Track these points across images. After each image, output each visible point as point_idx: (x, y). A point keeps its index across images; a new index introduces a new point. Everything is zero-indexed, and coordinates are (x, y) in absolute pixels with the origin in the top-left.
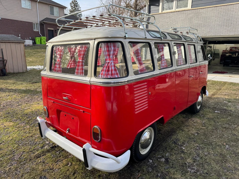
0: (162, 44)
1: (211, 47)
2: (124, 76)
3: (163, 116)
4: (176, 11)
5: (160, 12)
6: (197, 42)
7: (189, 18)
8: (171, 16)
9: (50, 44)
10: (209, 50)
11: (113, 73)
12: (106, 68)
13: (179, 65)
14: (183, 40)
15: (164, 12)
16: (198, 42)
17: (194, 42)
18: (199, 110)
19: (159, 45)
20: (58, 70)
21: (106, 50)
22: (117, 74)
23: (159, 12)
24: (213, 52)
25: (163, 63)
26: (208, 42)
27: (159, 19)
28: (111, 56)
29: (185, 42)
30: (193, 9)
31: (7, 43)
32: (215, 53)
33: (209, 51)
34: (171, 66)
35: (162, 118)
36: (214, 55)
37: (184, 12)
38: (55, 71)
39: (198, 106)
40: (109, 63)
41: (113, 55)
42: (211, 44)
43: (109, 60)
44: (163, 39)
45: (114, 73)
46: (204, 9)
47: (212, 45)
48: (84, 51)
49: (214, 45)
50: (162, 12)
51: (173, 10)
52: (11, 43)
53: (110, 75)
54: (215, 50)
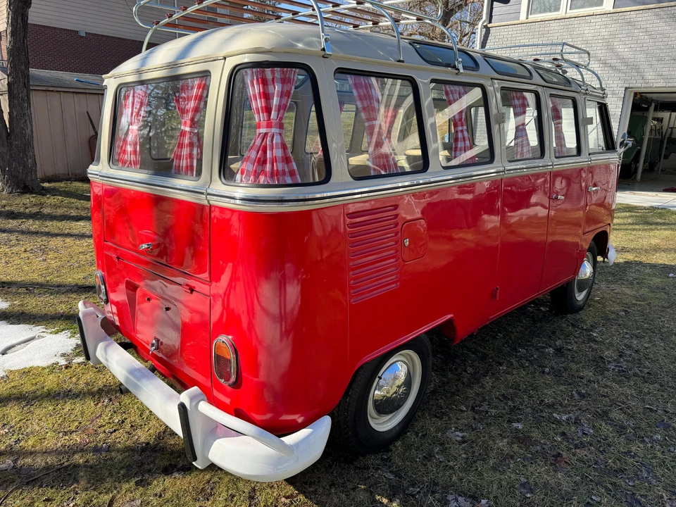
0: (461, 87)
1: (660, 120)
2: (317, 180)
3: (452, 315)
4: (568, 16)
5: (523, 17)
6: (584, 91)
7: (606, 37)
8: (554, 31)
9: (111, 82)
10: (654, 128)
11: (277, 170)
12: (258, 152)
13: (519, 157)
14: (537, 79)
15: (532, 17)
16: (587, 90)
17: (573, 89)
18: (581, 303)
19: (448, 89)
20: (130, 161)
21: (257, 91)
22: (292, 173)
23: (518, 18)
24: (667, 136)
25: (461, 148)
26: (653, 105)
27: (517, 38)
28: (274, 114)
29: (543, 86)
30: (619, 10)
31: (36, 92)
32: (670, 137)
33: (654, 132)
34: (488, 160)
35: (450, 321)
36: (668, 143)
37: (592, 19)
38: (124, 163)
39: (581, 290)
40: (266, 134)
41: (279, 111)
42: (663, 111)
43: (267, 127)
44: (462, 71)
45: (280, 169)
46: (650, 11)
47: (665, 115)
48: (195, 100)
49: (671, 115)
50: (527, 18)
51: (561, 13)
52: (48, 92)
53: (266, 176)
54: (672, 128)
